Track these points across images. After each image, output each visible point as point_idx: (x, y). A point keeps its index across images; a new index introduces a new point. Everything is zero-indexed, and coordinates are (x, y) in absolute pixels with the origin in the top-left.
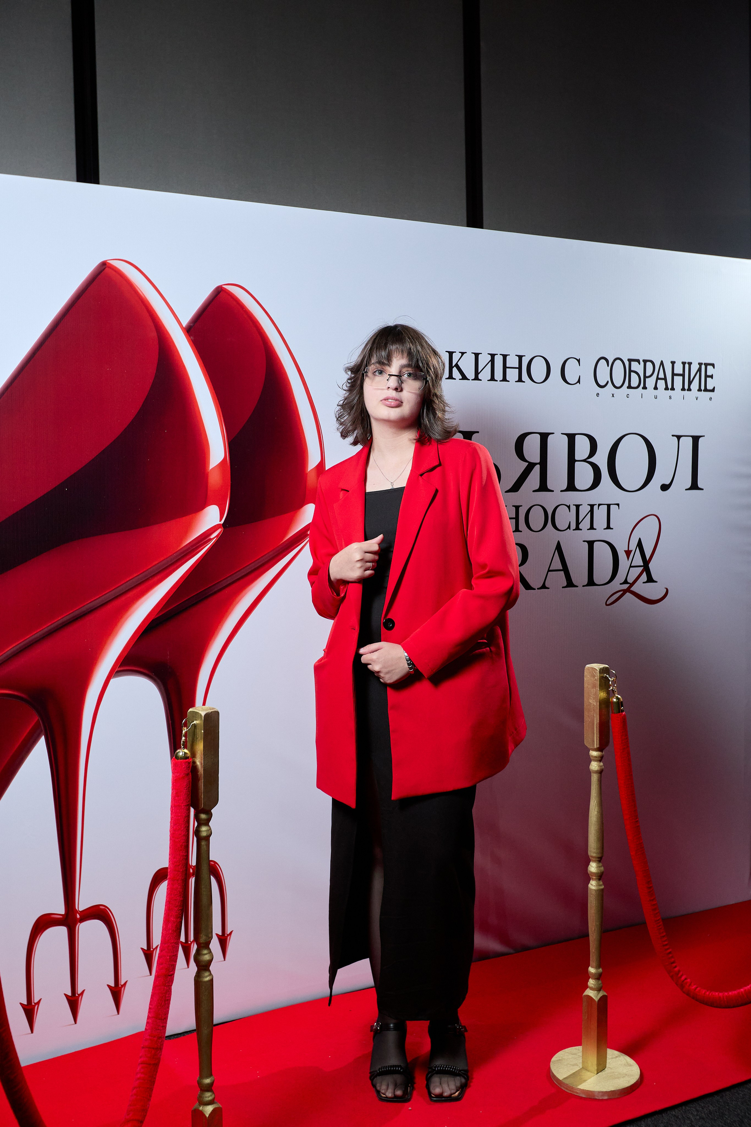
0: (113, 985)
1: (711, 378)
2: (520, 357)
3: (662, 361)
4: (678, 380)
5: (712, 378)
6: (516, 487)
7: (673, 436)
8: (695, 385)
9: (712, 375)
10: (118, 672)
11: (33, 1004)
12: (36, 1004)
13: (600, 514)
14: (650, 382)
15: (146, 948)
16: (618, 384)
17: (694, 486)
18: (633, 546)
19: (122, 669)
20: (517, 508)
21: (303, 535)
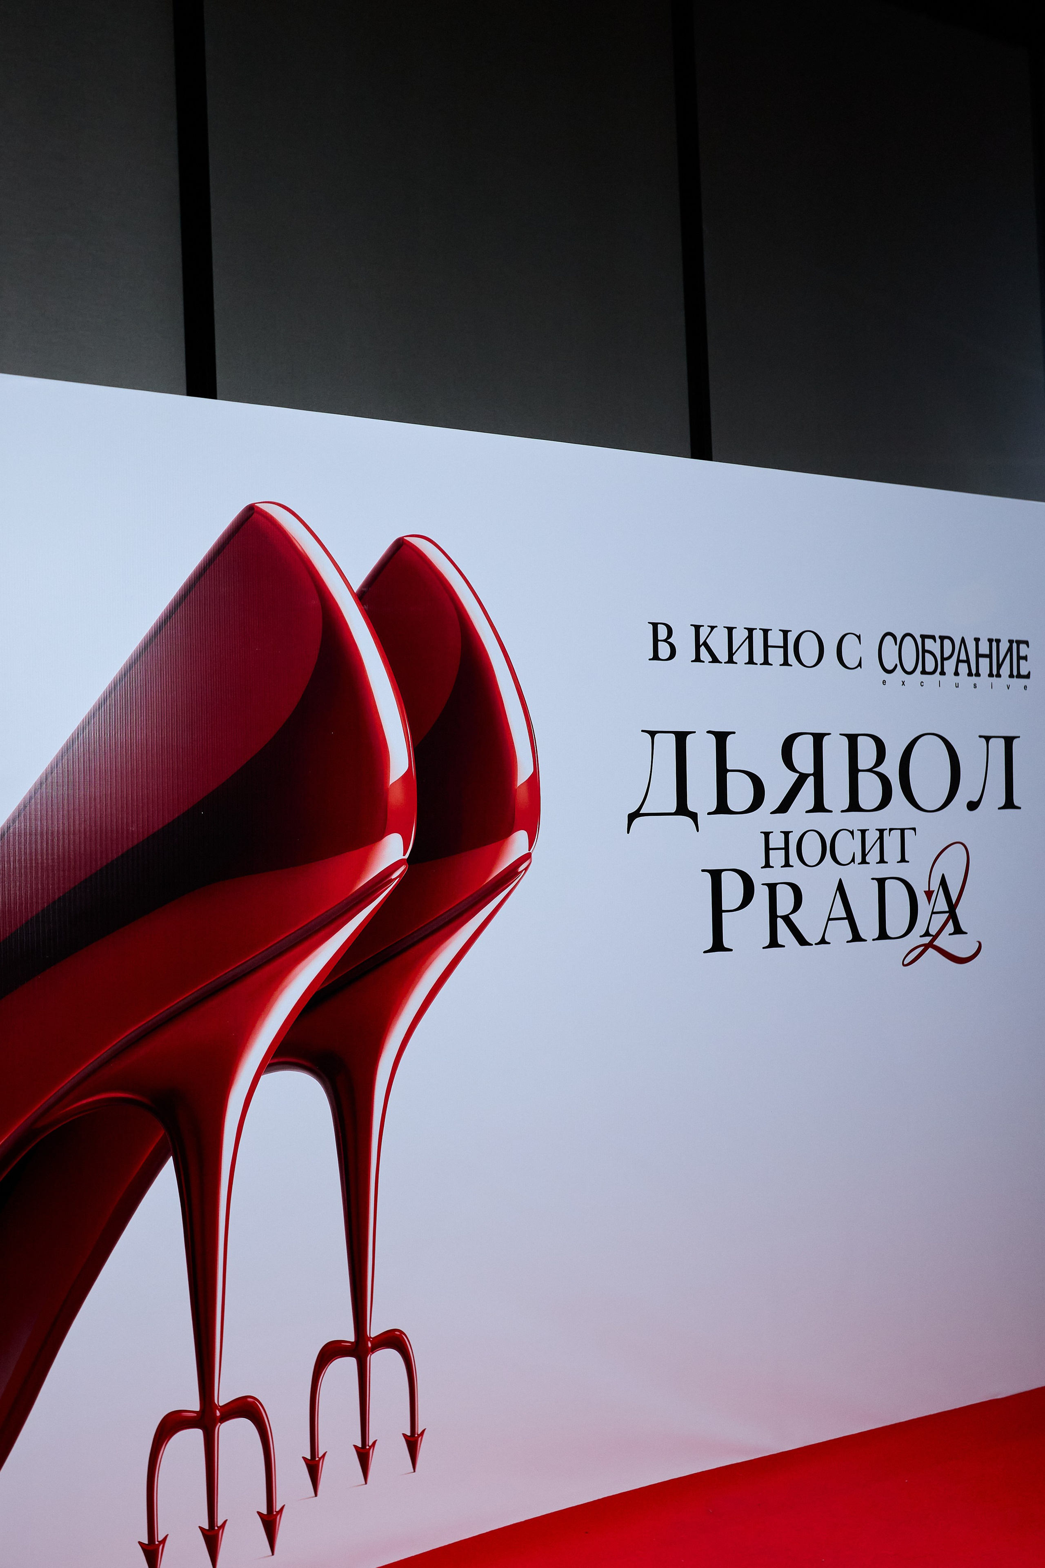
0: (265, 1512)
1: (1024, 661)
2: (785, 633)
3: (963, 638)
4: (984, 663)
5: (1026, 661)
6: (784, 807)
7: (980, 737)
8: (1005, 670)
9: (1026, 656)
10: (270, 1065)
11: (157, 1543)
12: (160, 1542)
13: (892, 842)
14: (950, 665)
15: (309, 1457)
16: (909, 667)
17: (1009, 804)
18: (935, 885)
19: (276, 1060)
20: (786, 834)
21: (512, 873)
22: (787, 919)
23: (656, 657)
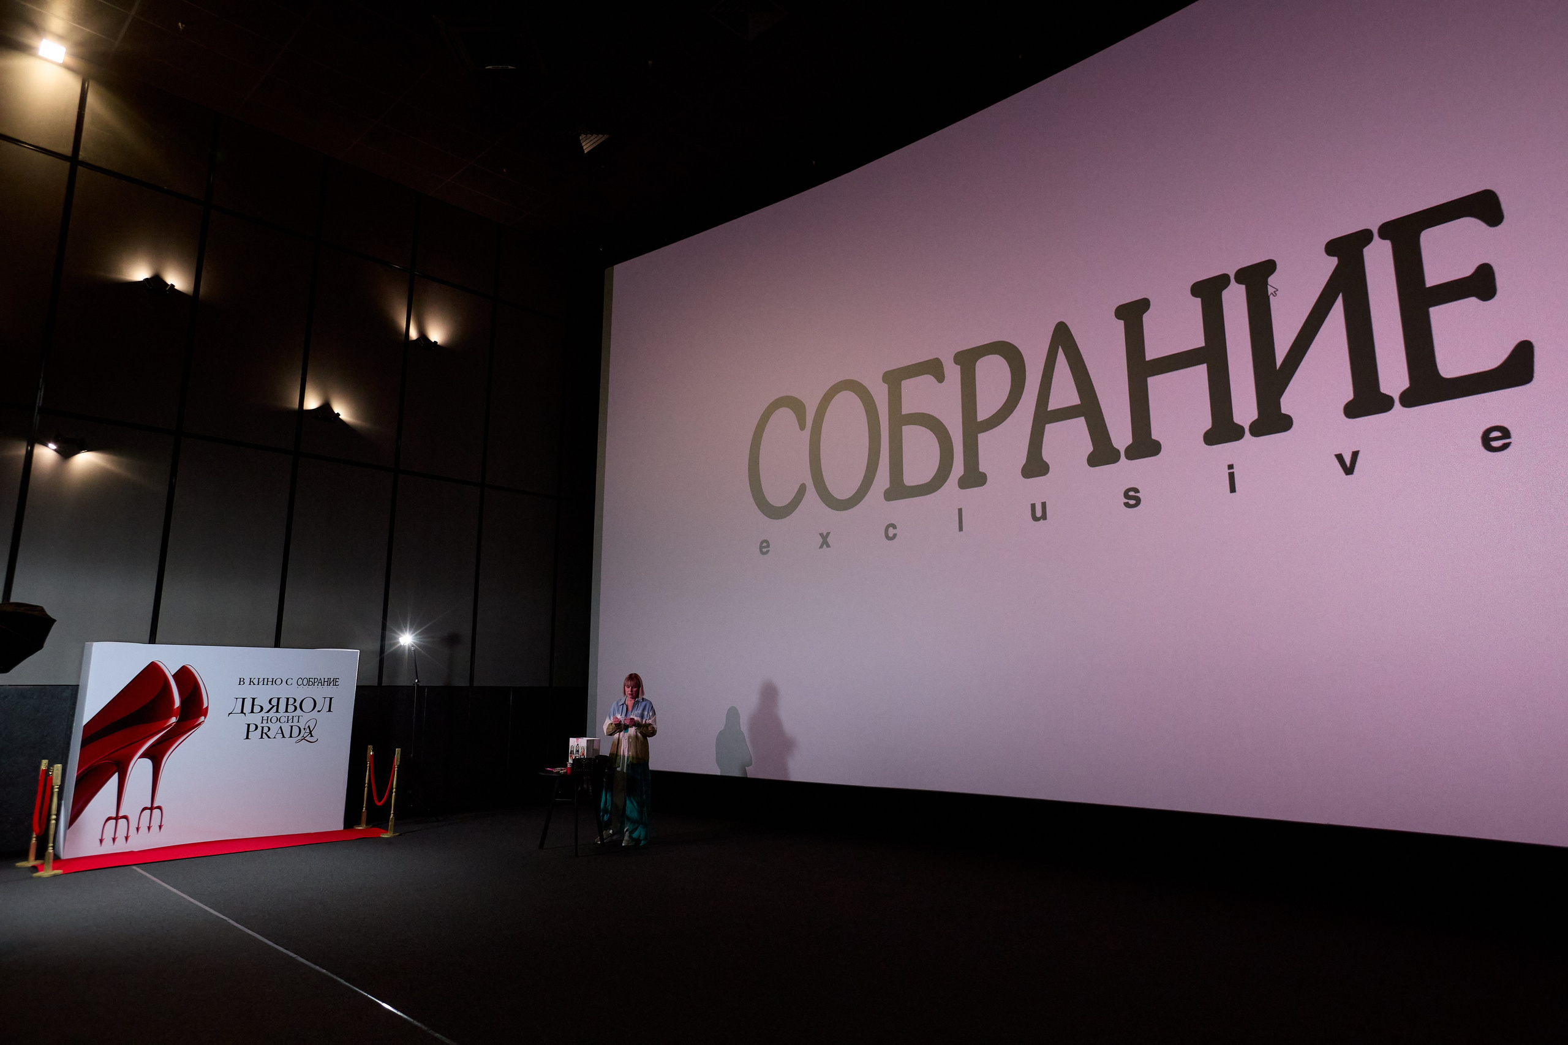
0: (126, 836)
2: (273, 679)
3: (320, 678)
4: (326, 683)
6: (268, 712)
7: (323, 698)
8: (332, 684)
9: (338, 681)
10: (140, 758)
11: (103, 839)
13: (296, 719)
14: (316, 684)
15: (137, 827)
16: (305, 685)
17: (330, 711)
18: (306, 727)
19: (142, 757)
20: (268, 717)
21: (200, 724)
22: (266, 733)
23: (240, 684)
